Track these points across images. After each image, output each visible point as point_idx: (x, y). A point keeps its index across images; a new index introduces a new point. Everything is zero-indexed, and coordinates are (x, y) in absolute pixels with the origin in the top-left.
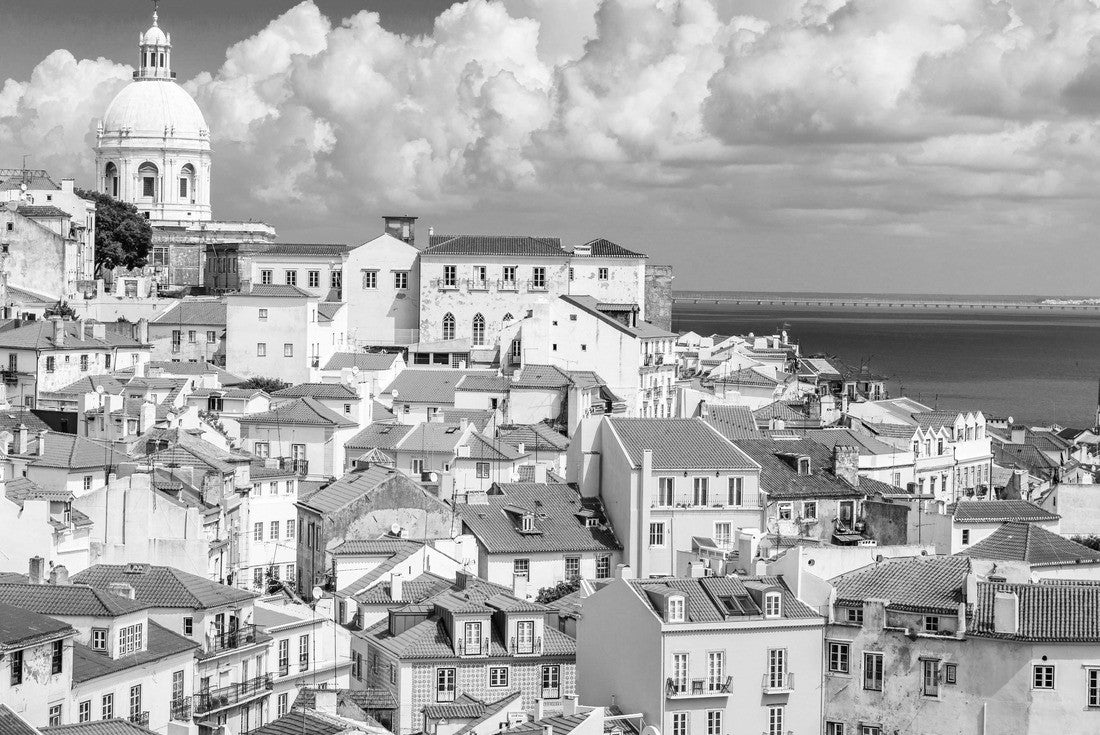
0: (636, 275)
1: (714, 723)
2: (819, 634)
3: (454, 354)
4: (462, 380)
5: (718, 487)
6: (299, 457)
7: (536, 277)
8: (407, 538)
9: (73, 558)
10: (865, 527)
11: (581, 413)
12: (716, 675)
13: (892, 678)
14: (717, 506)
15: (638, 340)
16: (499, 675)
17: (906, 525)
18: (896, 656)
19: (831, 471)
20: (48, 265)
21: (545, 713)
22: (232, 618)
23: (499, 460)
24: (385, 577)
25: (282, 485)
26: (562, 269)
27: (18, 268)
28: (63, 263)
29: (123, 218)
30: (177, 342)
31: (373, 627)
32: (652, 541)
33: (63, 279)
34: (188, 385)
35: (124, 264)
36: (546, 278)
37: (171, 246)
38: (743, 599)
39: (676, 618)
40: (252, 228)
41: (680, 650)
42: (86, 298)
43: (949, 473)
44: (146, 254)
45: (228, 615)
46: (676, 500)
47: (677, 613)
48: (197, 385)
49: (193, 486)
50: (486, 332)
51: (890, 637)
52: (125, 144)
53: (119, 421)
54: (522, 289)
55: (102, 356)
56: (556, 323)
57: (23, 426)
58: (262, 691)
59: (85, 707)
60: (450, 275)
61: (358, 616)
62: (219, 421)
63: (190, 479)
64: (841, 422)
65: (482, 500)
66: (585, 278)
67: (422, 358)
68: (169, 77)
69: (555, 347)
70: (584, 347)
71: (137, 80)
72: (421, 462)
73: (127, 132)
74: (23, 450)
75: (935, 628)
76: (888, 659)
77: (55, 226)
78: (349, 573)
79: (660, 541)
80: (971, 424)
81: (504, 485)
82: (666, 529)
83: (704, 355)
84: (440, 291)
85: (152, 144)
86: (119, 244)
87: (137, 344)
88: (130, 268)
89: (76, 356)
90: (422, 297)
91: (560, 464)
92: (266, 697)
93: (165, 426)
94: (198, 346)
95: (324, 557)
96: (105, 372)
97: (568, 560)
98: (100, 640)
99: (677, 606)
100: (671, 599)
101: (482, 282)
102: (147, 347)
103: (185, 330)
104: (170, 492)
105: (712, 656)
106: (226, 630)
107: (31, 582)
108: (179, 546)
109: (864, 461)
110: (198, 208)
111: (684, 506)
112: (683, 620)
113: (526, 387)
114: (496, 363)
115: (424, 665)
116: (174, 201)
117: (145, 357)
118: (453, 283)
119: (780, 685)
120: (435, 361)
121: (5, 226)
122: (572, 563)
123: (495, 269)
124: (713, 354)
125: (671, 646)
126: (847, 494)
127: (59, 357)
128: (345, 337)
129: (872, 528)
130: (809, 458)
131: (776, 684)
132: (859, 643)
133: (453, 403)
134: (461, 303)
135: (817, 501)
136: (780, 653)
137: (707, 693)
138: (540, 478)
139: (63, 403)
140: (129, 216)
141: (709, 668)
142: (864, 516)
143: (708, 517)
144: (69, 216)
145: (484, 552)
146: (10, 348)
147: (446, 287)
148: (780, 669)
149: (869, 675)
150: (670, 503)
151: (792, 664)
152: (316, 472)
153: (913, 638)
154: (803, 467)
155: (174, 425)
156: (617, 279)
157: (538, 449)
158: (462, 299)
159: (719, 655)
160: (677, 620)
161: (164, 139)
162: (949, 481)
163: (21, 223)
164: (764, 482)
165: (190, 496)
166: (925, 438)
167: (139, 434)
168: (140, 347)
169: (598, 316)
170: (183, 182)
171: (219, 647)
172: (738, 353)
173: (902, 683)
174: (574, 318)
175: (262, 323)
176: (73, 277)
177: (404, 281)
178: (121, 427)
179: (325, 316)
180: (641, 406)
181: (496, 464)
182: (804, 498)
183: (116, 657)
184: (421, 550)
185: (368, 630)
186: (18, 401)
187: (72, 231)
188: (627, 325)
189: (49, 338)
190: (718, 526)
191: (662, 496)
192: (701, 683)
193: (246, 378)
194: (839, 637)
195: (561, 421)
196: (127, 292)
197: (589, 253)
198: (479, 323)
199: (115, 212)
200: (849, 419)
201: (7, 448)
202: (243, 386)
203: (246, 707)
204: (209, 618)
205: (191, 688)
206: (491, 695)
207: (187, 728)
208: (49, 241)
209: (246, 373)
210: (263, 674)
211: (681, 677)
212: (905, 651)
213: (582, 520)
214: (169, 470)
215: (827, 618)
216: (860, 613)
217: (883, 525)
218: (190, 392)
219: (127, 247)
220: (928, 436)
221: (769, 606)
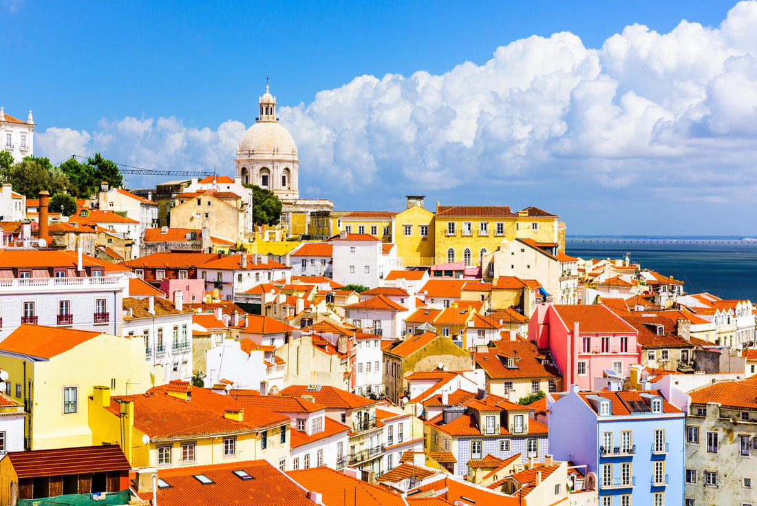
0: (553, 226)
1: (626, 470)
2: (682, 421)
3: (456, 271)
4: (464, 285)
5: (615, 342)
6: (377, 328)
7: (499, 228)
8: (447, 370)
9: (279, 382)
10: (695, 364)
11: (531, 302)
12: (626, 444)
13: (723, 446)
14: (615, 353)
15: (558, 262)
16: (504, 444)
17: (719, 363)
18: (725, 433)
19: (675, 333)
20: (229, 224)
21: (535, 465)
22: (365, 414)
23: (490, 328)
24: (438, 392)
25: (372, 342)
26: (513, 224)
27: (214, 226)
28: (238, 223)
29: (267, 198)
30: (304, 265)
31: (433, 419)
32: (579, 372)
33: (238, 232)
34: (315, 289)
35: (267, 223)
36: (504, 229)
37: (290, 214)
38: (640, 403)
39: (605, 413)
40: (322, 203)
41: (607, 431)
42: (250, 242)
43: (733, 334)
44: (279, 218)
45: (363, 412)
46: (591, 350)
47: (605, 410)
48: (319, 289)
49: (333, 343)
50: (471, 258)
51: (722, 423)
52: (252, 157)
53: (285, 308)
54: (491, 235)
55: (267, 274)
56: (513, 254)
57: (236, 311)
58: (380, 453)
59: (296, 461)
60: (452, 228)
61: (424, 413)
62: (334, 308)
63: (330, 339)
64: (673, 307)
65: (485, 350)
66: (525, 229)
67: (438, 273)
68: (275, 120)
69: (513, 266)
70: (529, 267)
71: (258, 122)
72: (447, 330)
73: (253, 151)
74: (236, 324)
75: (747, 418)
76: (721, 434)
77: (233, 203)
78: (417, 389)
79: (584, 372)
80: (745, 308)
81: (496, 342)
82: (586, 365)
83: (589, 270)
84: (446, 236)
85: (267, 157)
86: (265, 212)
87: (284, 266)
88: (270, 225)
89: (253, 273)
90: (436, 240)
91: (523, 330)
92: (382, 457)
93: (309, 311)
94: (315, 268)
95: (402, 381)
96: (268, 282)
97: (533, 383)
98: (301, 425)
99: (605, 407)
100: (601, 403)
101: (469, 231)
102: (290, 268)
103: (309, 259)
104: (322, 347)
105: (624, 434)
106: (363, 420)
107: (261, 394)
108: (328, 376)
109: (693, 328)
110: (292, 192)
111: (596, 353)
112: (608, 414)
113: (500, 289)
114: (479, 275)
115: (465, 439)
116: (279, 188)
117: (288, 274)
118: (453, 232)
119: (661, 449)
120: (445, 275)
121: (207, 203)
122: (536, 383)
123: (476, 225)
124: (593, 270)
125: (603, 428)
126: (684, 345)
127: (244, 274)
128: (396, 262)
129: (699, 364)
130: (663, 327)
131: (659, 449)
132: (705, 427)
133: (460, 297)
134: (458, 243)
135: (669, 350)
136: (661, 432)
137: (622, 454)
138: (513, 338)
139: (248, 299)
140: (270, 197)
141: (623, 441)
142: (694, 358)
143: (609, 359)
144: (241, 197)
145: (488, 378)
146: (218, 269)
147: (449, 234)
148: (661, 441)
149: (710, 444)
150: (588, 351)
151: (667, 438)
152: (387, 335)
153: (735, 424)
154: (660, 331)
155: (314, 310)
156: (542, 229)
157: (511, 322)
158: (457, 241)
159: (628, 433)
160: (605, 414)
161: (273, 154)
162: (733, 339)
163: (215, 201)
164: (639, 340)
165: (331, 349)
166: (721, 315)
167: (295, 315)
168: (286, 268)
169: (536, 250)
170: (284, 178)
171: (359, 430)
172: (608, 269)
173: (728, 449)
174: (523, 250)
175: (352, 255)
176: (242, 230)
177: (426, 231)
178: (286, 312)
179: (386, 251)
180: (560, 298)
181: (489, 330)
182: (662, 348)
183: (310, 435)
184: (456, 378)
185: (430, 421)
186: (225, 298)
187: (242, 206)
188: (552, 254)
189: (239, 264)
190: (615, 363)
191: (584, 347)
192: (619, 448)
193: (345, 285)
194: (693, 423)
195: (520, 306)
196: (270, 239)
197: (527, 215)
198: (467, 254)
199: (262, 194)
200: (679, 305)
201: (227, 323)
202: (343, 289)
203: (373, 462)
204: (354, 414)
205: (346, 451)
206: (504, 455)
207: (356, 473)
208: (230, 211)
209: (344, 282)
210: (380, 444)
211: (608, 445)
212: (730, 431)
213: (539, 361)
214: (319, 334)
215: (686, 413)
216: (705, 410)
217: (706, 363)
218: (316, 293)
219: (268, 214)
220: (722, 314)
221: (655, 407)
